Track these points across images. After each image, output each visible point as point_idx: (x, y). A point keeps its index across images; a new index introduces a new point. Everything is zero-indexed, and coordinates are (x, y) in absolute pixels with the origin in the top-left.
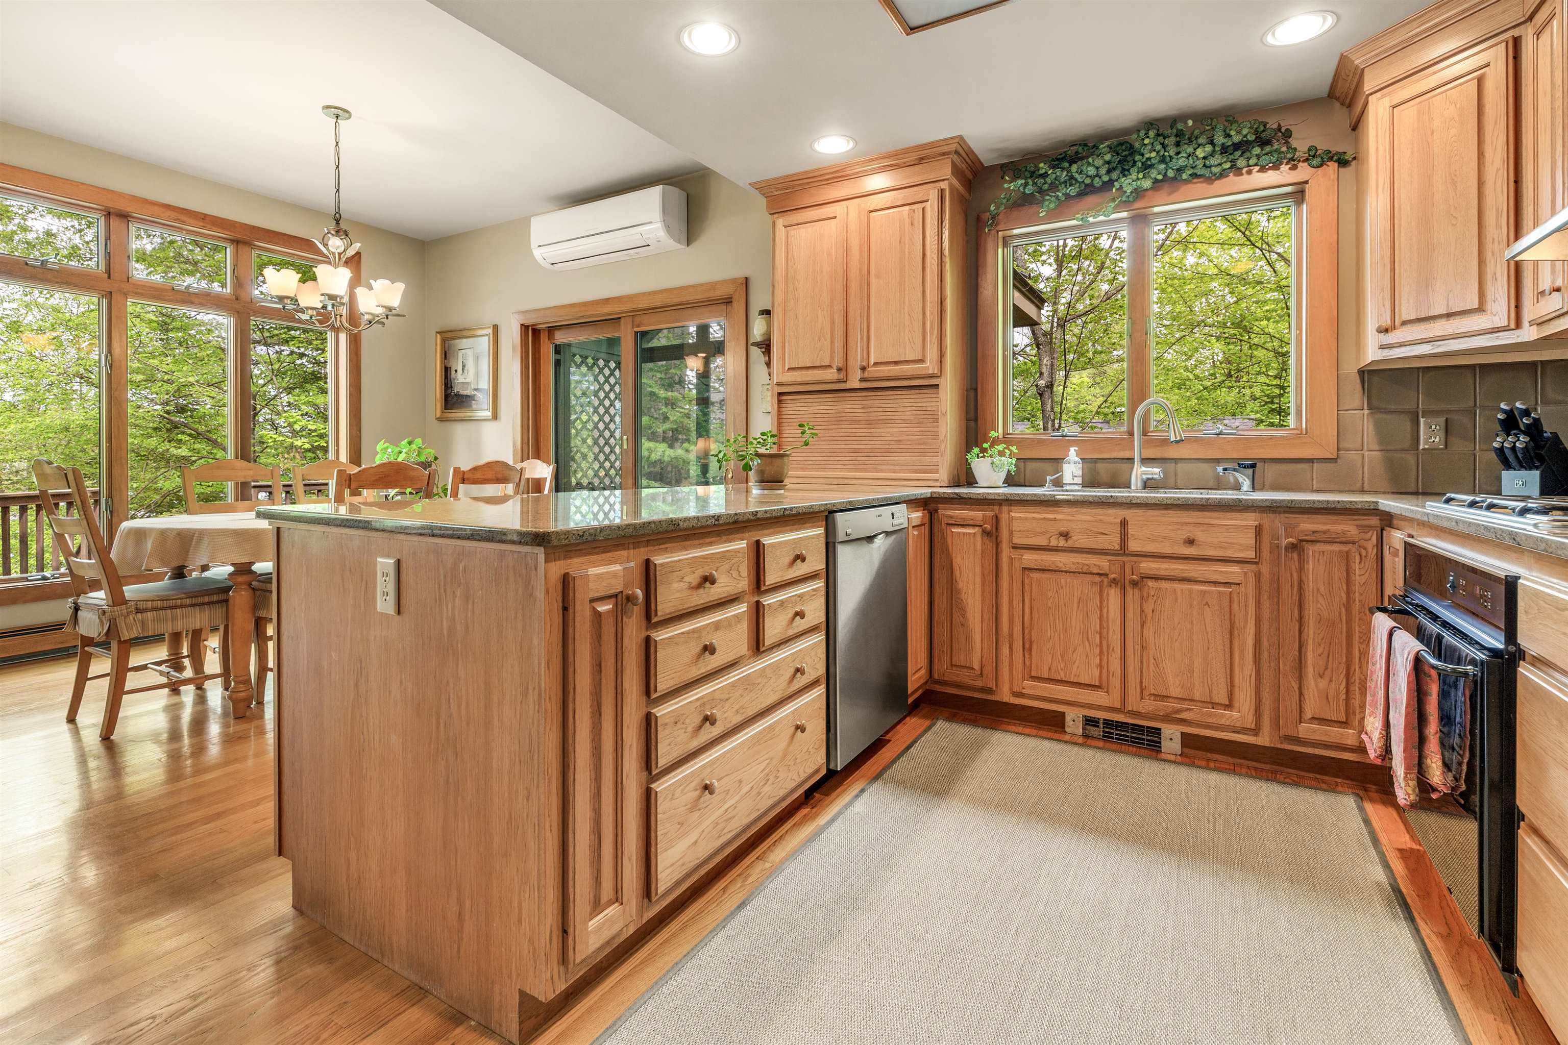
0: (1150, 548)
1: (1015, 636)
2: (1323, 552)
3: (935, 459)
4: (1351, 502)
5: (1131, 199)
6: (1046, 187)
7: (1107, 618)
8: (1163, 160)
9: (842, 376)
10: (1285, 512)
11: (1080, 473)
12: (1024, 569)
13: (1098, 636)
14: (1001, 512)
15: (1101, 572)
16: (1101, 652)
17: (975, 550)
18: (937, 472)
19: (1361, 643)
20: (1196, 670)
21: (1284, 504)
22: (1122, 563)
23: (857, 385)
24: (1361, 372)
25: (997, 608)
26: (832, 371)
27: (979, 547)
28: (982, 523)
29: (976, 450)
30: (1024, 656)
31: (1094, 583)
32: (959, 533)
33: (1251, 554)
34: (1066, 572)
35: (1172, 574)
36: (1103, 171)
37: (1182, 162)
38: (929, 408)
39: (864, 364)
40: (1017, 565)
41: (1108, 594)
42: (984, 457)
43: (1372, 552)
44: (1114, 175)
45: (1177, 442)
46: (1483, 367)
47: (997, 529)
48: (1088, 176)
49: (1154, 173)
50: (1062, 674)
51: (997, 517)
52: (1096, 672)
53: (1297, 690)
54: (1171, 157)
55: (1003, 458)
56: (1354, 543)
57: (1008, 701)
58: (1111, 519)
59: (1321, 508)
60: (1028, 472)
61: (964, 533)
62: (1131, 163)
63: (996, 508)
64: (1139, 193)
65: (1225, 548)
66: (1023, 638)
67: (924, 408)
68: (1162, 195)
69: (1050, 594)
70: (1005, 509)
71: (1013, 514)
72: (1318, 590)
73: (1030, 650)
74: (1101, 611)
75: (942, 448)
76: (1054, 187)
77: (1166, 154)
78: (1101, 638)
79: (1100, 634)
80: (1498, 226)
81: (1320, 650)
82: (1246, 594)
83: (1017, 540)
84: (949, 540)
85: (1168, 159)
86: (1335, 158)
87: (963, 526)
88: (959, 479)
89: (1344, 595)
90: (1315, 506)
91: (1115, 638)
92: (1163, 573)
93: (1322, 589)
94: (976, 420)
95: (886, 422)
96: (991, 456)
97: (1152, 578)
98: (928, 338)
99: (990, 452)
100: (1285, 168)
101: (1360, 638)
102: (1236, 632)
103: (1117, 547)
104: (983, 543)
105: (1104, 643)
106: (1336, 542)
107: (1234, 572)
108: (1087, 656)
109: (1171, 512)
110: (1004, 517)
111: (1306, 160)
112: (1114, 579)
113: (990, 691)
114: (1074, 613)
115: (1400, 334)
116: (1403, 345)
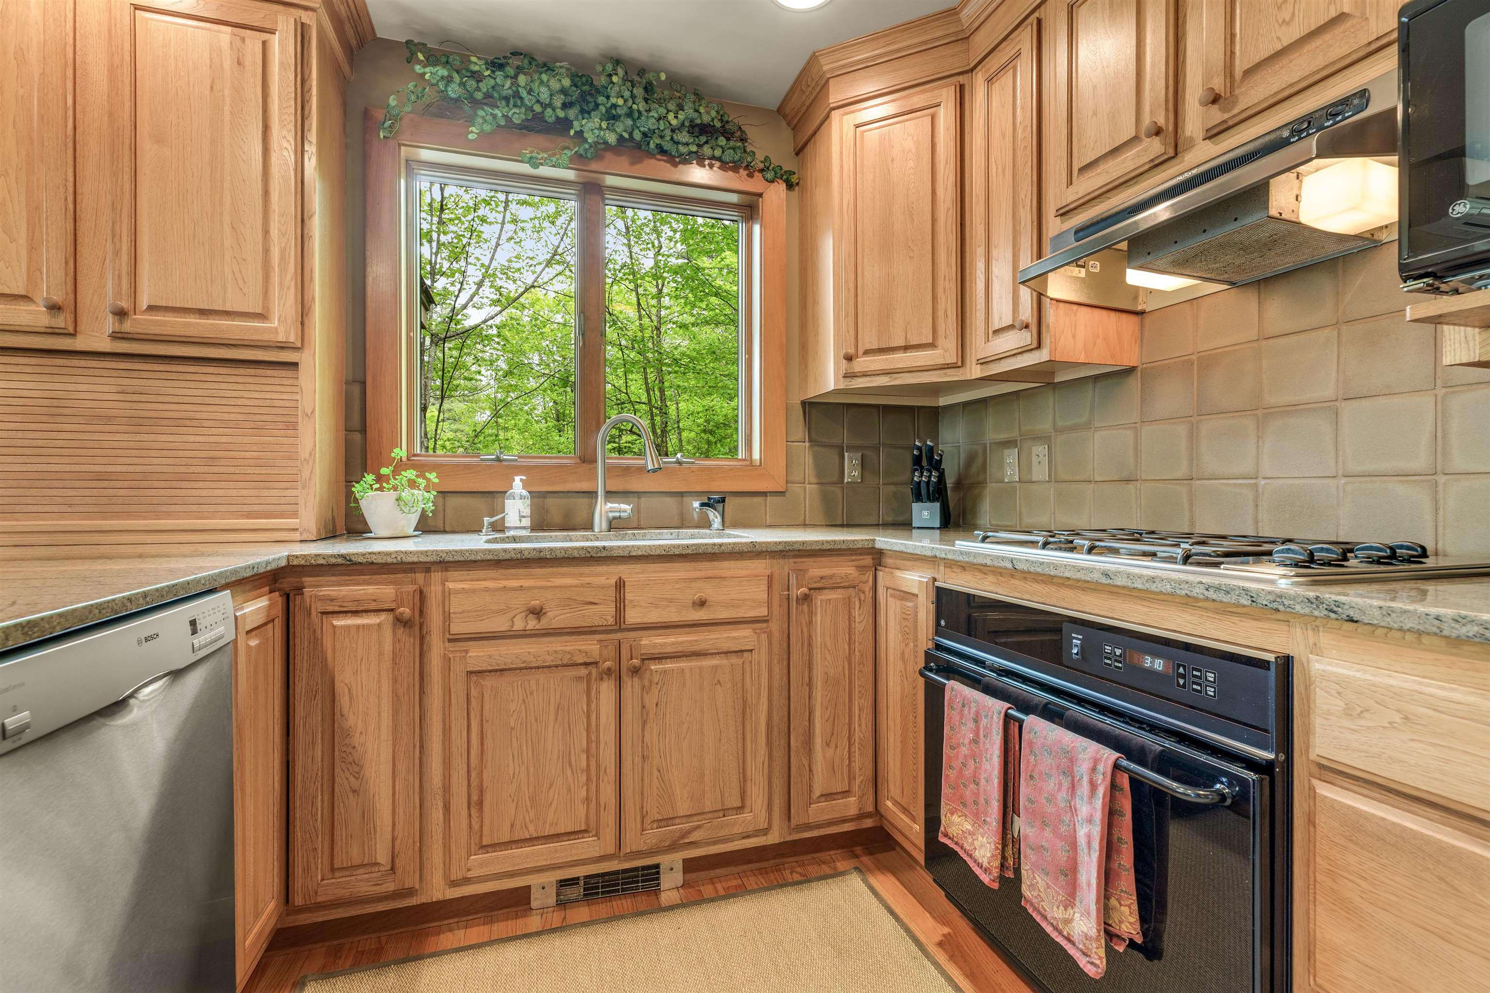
0: (654, 617)
1: (454, 788)
2: (830, 600)
3: (289, 493)
4: (854, 541)
5: (589, 155)
6: (479, 96)
7: (598, 726)
8: (630, 114)
9: (61, 321)
10: (795, 556)
11: (527, 511)
12: (470, 673)
13: (584, 756)
14: (428, 583)
15: (588, 660)
16: (589, 779)
17: (381, 654)
18: (294, 515)
19: (860, 698)
20: (707, 772)
21: (796, 547)
22: (617, 642)
23: (106, 345)
24: (804, 403)
25: (422, 747)
26: (32, 307)
27: (388, 647)
28: (393, 605)
29: (370, 478)
30: (470, 815)
31: (579, 679)
32: (349, 627)
33: (763, 612)
34: (538, 668)
35: (680, 649)
36: (558, 101)
37: (652, 124)
38: (277, 403)
39: (124, 304)
40: (458, 670)
41: (598, 692)
42: (381, 489)
43: (869, 595)
44: (572, 113)
45: (654, 471)
46: (885, 407)
47: (421, 612)
48: (538, 101)
49: (620, 127)
50: (531, 828)
51: (421, 592)
52: (582, 811)
53: (807, 767)
54: (639, 112)
55: (416, 492)
56: (854, 587)
57: (441, 898)
58: (602, 580)
59: (829, 550)
60: (449, 512)
61: (358, 627)
62: (592, 105)
63: (420, 577)
64: (602, 149)
65: (738, 607)
66: (469, 786)
67: (268, 403)
68: (622, 162)
69: (513, 706)
70: (436, 576)
71: (451, 585)
72: (825, 645)
73: (480, 803)
74: (588, 717)
75: (306, 474)
76: (489, 99)
77: (635, 107)
78: (588, 758)
79: (588, 751)
80: (949, 265)
81: (827, 716)
82: (759, 663)
83: (457, 628)
84: (328, 642)
85: (636, 115)
86: (785, 177)
87: (355, 613)
88: (334, 526)
89: (847, 647)
90: (824, 547)
91: (608, 756)
92: (669, 650)
93: (829, 644)
94: (364, 430)
95: (179, 422)
96: (395, 488)
97: (655, 659)
98: (275, 279)
99: (392, 482)
100: (743, 173)
101: (860, 692)
102: (748, 710)
103: (611, 621)
104: (396, 640)
105: (593, 764)
106: (839, 588)
107: (743, 636)
108: (569, 790)
109: (677, 565)
110: (434, 591)
111: (761, 171)
112: (609, 669)
113: (411, 892)
114: (551, 728)
115: (863, 363)
116: (865, 375)
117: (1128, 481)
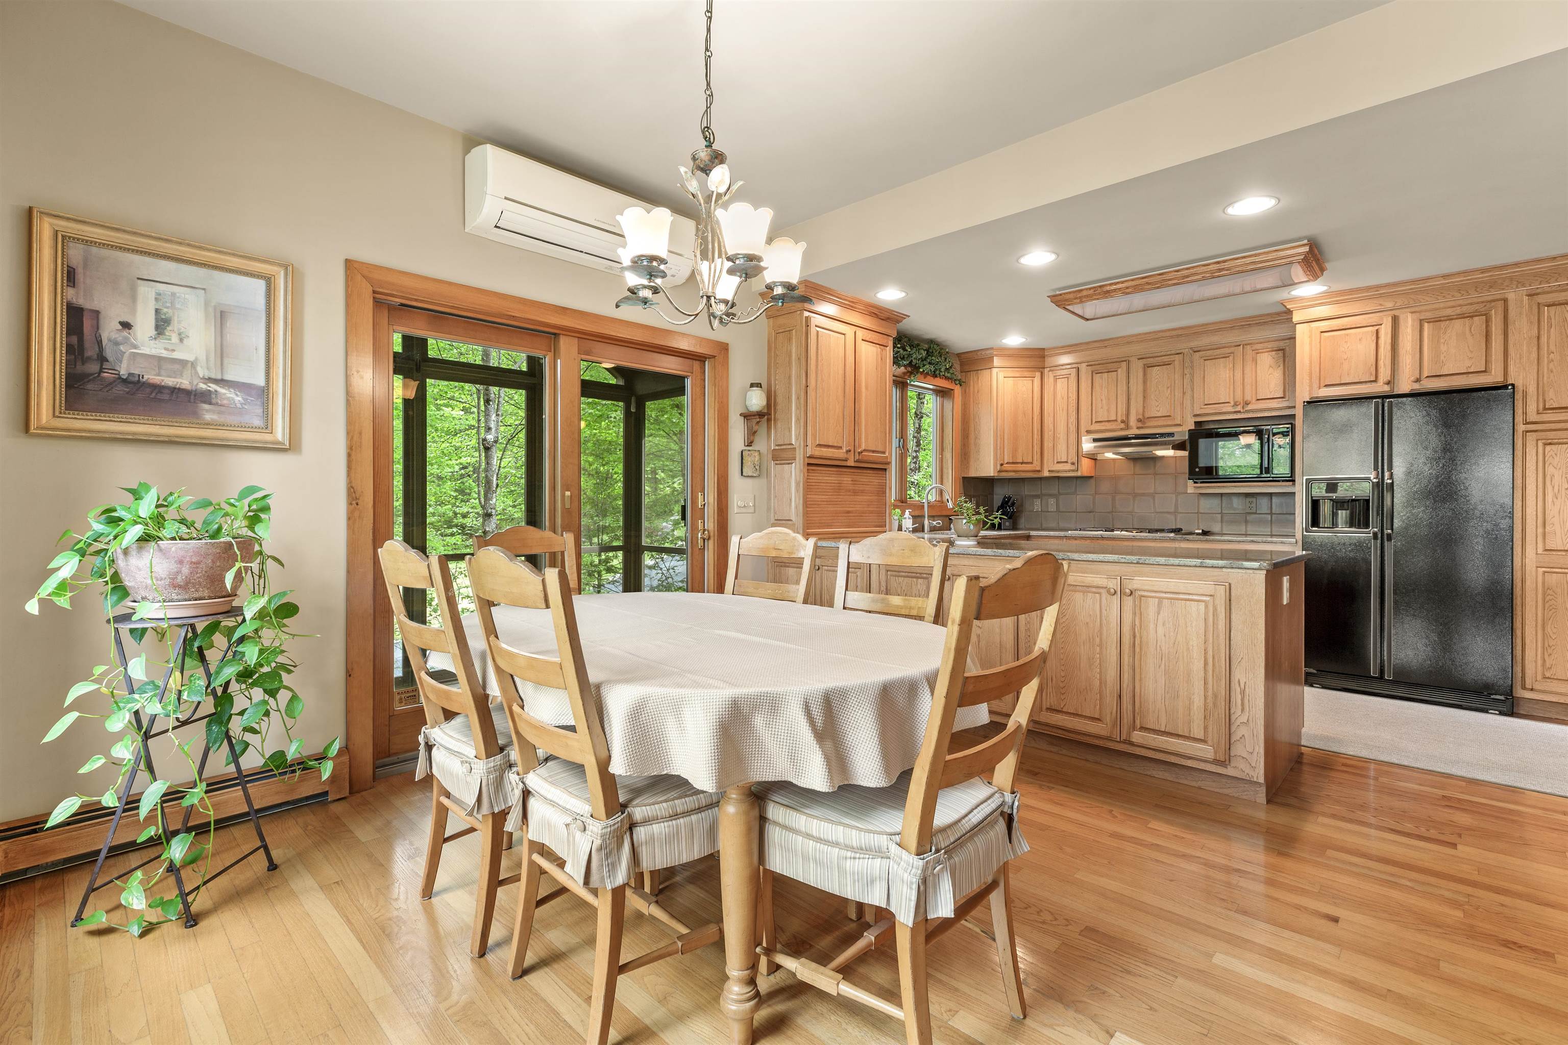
24: (963, 478)
26: (843, 451)
115: (1006, 467)
116: (1006, 471)
117: (1090, 512)
